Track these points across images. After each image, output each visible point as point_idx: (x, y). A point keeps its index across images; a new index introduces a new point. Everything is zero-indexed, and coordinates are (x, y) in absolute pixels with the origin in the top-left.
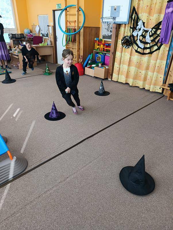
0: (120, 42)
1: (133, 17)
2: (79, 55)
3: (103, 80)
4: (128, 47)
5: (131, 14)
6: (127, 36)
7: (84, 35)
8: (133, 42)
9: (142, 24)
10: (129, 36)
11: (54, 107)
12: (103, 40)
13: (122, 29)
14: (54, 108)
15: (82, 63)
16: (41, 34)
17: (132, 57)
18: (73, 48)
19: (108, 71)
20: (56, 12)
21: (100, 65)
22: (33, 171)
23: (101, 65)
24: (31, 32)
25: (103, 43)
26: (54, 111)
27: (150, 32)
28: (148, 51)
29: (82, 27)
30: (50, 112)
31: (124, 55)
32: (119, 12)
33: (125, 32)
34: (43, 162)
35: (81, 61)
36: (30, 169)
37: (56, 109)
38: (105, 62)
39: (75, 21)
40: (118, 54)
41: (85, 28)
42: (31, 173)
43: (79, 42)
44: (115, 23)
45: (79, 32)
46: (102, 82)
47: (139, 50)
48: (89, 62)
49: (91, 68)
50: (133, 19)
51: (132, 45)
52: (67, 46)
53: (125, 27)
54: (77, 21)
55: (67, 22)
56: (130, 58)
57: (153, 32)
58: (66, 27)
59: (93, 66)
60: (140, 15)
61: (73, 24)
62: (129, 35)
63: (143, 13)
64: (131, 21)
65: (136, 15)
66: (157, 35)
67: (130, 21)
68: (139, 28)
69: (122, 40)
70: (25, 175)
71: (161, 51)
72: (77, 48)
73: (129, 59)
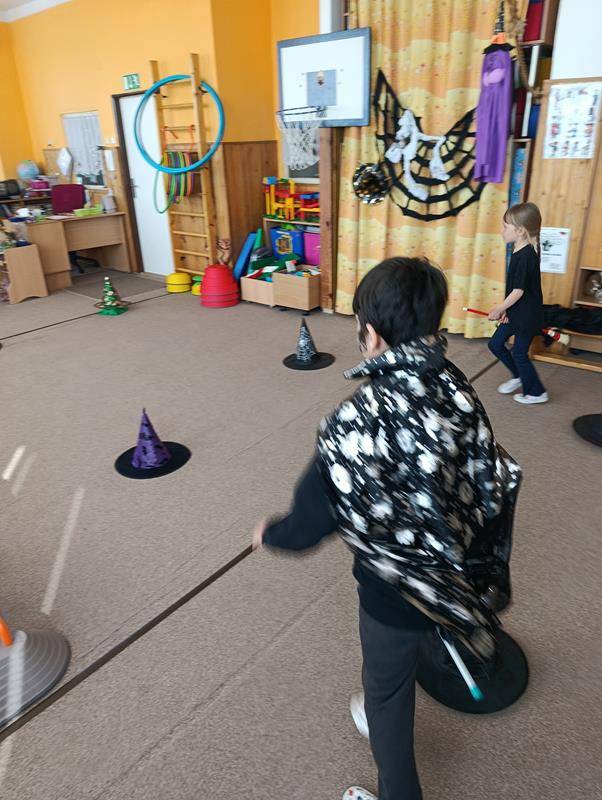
0: (348, 186)
1: (382, 102)
2: (216, 239)
3: (307, 313)
4: (377, 201)
5: (373, 94)
6: (370, 165)
7: (226, 170)
8: (390, 183)
9: (414, 123)
10: (376, 163)
11: (146, 429)
12: (293, 181)
13: (350, 143)
14: (148, 434)
15: (230, 264)
16: (80, 176)
17: (395, 231)
18: (193, 217)
19: (320, 284)
20: (123, 102)
21: (290, 265)
22: (94, 676)
23: (296, 265)
24: (42, 172)
25: (292, 192)
26: (149, 442)
27: (440, 148)
28: (441, 207)
29: (218, 144)
30: (133, 449)
31: (367, 226)
32: (333, 88)
33: (362, 150)
34: (127, 637)
35: (225, 258)
36: (80, 671)
37: (153, 437)
38: (308, 255)
39: (193, 126)
40: (346, 225)
41: (227, 147)
42: (85, 684)
43: (213, 196)
44: (324, 125)
45: (210, 161)
46: (304, 324)
47: (413, 206)
48: (254, 258)
49: (260, 277)
50: (383, 108)
51: (389, 190)
52: (173, 212)
53: (359, 137)
54: (197, 127)
55: (163, 130)
56: (388, 235)
57: (451, 147)
58: (164, 148)
59: (268, 269)
60: (402, 96)
61: (185, 138)
62: (375, 159)
63: (410, 89)
64: (377, 116)
65: (389, 95)
66: (465, 155)
67: (373, 116)
68: (406, 136)
69: (355, 180)
70: (63, 698)
71: (484, 204)
72: (205, 215)
73: (383, 240)
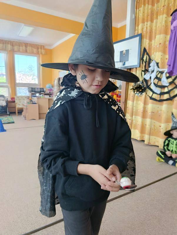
4: (141, 94)
8: (146, 88)
31: (137, 103)
40: (130, 103)
47: (154, 96)
51: (146, 91)
53: (136, 72)
63: (155, 53)
65: (147, 56)
73: (142, 109)
